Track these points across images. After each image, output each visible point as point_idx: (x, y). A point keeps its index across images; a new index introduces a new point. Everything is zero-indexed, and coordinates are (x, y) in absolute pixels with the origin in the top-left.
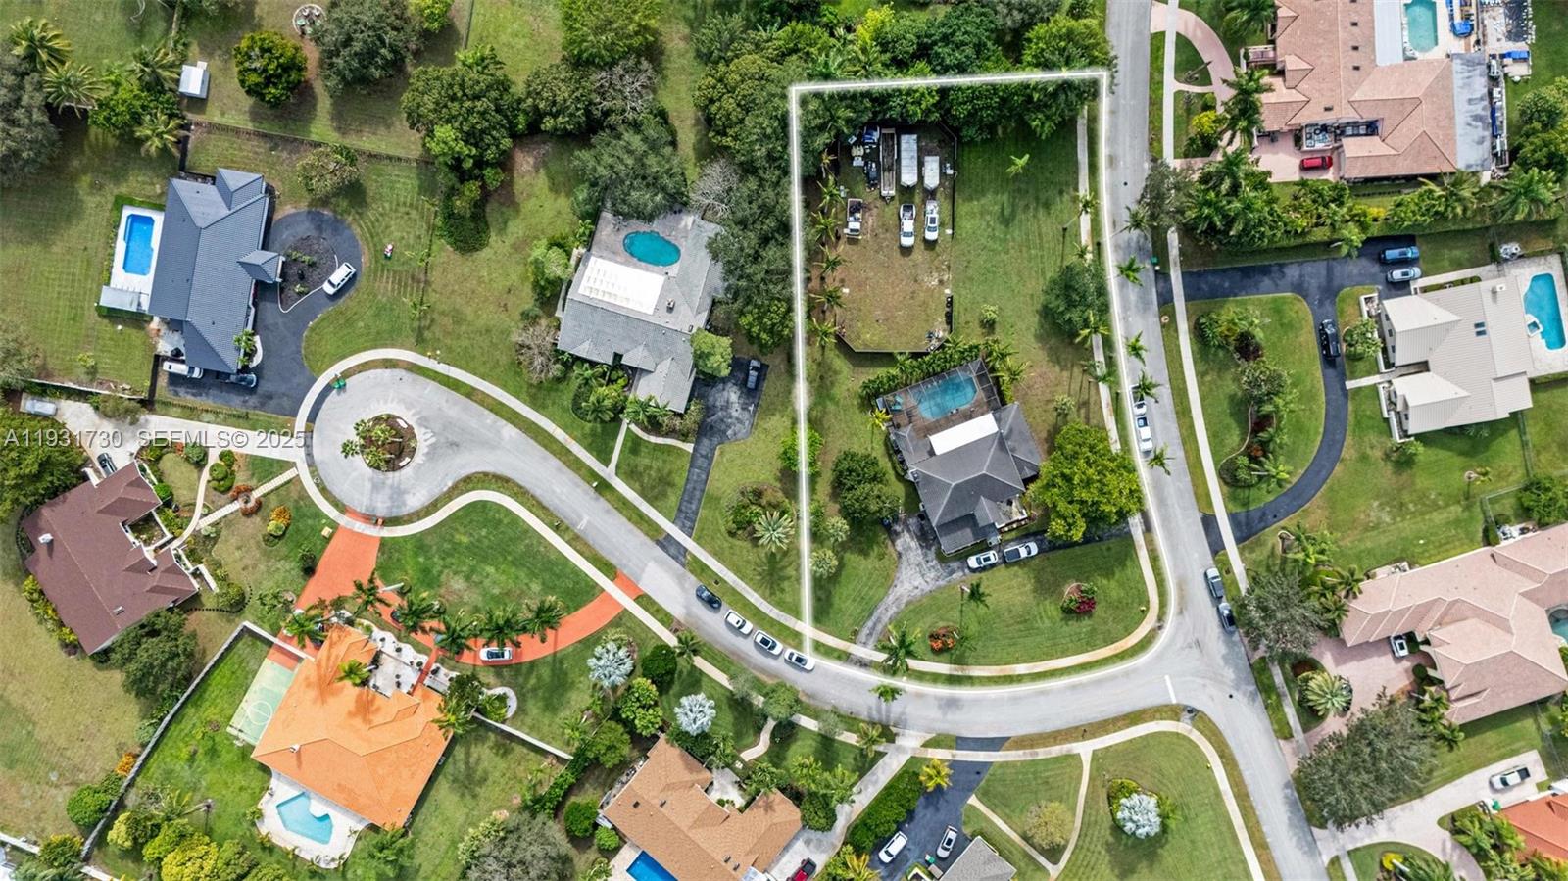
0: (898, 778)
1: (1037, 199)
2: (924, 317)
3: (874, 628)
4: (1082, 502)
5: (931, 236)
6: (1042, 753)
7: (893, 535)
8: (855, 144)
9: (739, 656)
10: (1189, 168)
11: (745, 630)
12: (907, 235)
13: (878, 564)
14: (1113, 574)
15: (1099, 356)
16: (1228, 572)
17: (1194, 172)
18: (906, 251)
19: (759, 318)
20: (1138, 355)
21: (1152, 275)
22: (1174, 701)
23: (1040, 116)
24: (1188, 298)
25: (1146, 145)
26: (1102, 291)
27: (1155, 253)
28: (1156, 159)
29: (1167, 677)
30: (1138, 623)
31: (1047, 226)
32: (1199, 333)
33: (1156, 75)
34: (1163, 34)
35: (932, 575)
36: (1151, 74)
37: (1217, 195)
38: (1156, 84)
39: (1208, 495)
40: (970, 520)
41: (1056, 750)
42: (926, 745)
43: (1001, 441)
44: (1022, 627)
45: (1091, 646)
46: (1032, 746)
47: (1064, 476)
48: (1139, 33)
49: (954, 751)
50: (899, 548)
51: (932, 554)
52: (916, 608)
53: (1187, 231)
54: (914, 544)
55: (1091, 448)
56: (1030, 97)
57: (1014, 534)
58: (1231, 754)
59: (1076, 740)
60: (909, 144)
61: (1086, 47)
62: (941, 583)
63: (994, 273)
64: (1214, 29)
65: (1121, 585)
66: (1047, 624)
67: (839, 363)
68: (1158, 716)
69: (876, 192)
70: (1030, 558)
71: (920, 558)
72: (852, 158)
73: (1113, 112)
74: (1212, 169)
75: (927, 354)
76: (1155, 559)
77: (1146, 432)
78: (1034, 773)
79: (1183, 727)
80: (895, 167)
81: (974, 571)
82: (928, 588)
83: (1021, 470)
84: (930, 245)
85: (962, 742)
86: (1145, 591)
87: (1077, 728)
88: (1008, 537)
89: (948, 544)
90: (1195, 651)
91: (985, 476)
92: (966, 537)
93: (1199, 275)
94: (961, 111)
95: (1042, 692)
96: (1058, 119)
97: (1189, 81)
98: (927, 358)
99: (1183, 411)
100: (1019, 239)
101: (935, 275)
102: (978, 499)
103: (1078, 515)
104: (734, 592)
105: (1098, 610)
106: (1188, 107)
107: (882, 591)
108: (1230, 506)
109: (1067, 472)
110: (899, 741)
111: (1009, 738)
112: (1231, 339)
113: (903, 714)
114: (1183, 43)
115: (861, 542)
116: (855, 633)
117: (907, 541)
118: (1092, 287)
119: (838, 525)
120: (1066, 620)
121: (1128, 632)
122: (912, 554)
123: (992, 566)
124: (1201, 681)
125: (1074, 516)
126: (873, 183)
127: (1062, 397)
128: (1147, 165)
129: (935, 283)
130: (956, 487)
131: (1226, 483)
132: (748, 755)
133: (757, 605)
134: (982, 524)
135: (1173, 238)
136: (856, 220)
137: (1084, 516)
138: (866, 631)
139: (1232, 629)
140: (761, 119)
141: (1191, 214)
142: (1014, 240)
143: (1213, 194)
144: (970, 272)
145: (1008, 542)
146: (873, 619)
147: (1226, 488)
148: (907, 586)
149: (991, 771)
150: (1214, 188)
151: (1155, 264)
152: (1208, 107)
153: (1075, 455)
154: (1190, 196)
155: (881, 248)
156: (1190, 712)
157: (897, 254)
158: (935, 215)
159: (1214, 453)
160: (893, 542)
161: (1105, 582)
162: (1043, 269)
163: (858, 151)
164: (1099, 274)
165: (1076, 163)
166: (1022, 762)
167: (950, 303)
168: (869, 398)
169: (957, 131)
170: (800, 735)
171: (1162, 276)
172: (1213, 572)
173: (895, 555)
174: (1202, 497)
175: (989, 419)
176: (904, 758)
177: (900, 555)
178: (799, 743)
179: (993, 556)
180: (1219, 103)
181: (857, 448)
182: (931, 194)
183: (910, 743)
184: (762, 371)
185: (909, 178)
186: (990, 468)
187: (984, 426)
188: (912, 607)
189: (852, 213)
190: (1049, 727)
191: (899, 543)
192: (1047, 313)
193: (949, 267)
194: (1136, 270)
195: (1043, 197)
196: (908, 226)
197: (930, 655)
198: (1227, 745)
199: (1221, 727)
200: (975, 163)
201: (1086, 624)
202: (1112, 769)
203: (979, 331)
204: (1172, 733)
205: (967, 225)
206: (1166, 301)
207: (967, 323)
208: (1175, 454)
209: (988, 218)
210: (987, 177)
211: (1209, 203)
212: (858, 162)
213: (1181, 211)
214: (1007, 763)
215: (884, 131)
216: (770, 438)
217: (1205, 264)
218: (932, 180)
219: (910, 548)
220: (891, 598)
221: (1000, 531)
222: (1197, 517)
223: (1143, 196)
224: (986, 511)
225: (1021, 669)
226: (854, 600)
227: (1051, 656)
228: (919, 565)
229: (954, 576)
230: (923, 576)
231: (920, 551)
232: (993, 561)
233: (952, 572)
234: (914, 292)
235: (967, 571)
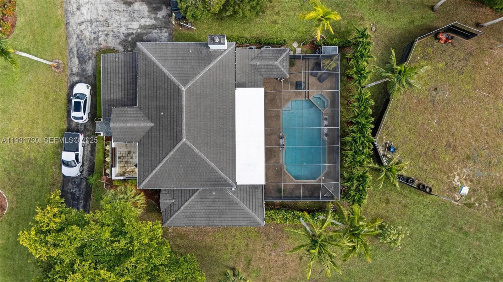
2: (418, 150)
35: (87, 34)
40: (130, 98)
43: (221, 182)
47: (129, 254)
50: (137, 5)
51: (113, 43)
54: (135, 25)
57: (98, 154)
62: (73, 41)
63: (438, 259)
70: (59, 162)
71: (114, 26)
75: (374, 132)
81: (72, 87)
82: (73, 21)
83: (172, 193)
91: (179, 138)
92: (111, 89)
98: (369, 129)
102: (151, 119)
103: (54, 253)
117: (141, 18)
122: (123, 18)
123: (69, 112)
130: (177, 92)
144: (451, 230)
167: (422, 188)
175: (258, 178)
177: (129, 3)
179: (79, 116)
187: (250, 169)
191: (143, 8)
207: (387, 201)
219: (132, 20)
224: (134, 123)
228: (107, 22)
229: (76, 61)
230: (91, 22)
231: (123, 30)
232: (74, 114)
233: (82, 60)
234: (455, 149)
235: (76, 79)
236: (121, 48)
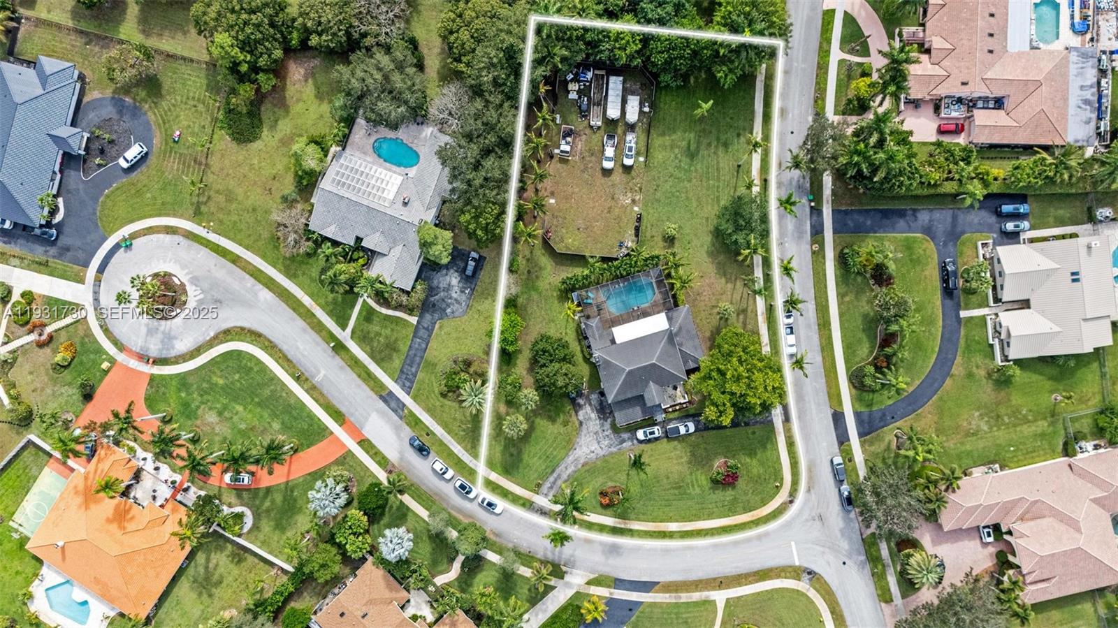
0: (563, 609)
1: (718, 139)
2: (617, 228)
3: (554, 483)
4: (732, 394)
5: (628, 162)
6: (685, 597)
7: (577, 407)
8: (572, 80)
9: (441, 497)
10: (845, 123)
11: (448, 476)
12: (609, 159)
13: (562, 430)
14: (756, 454)
15: (758, 273)
16: (850, 460)
17: (848, 125)
18: (607, 173)
19: (476, 217)
20: (789, 275)
21: (808, 210)
22: (797, 564)
23: (725, 68)
24: (836, 231)
25: (812, 102)
26: (764, 219)
27: (812, 192)
28: (819, 114)
29: (793, 543)
30: (772, 497)
31: (725, 162)
32: (842, 260)
33: (825, 45)
34: (833, 11)
35: (607, 442)
36: (821, 43)
37: (866, 146)
38: (824, 52)
39: (839, 395)
40: (640, 399)
41: (696, 596)
42: (589, 583)
43: (671, 337)
44: (676, 492)
45: (732, 511)
46: (677, 591)
47: (719, 371)
48: (813, 9)
49: (612, 590)
50: (581, 418)
51: (607, 425)
52: (590, 469)
53: (839, 175)
54: (593, 415)
55: (744, 349)
56: (718, 52)
57: (676, 414)
58: (841, 611)
59: (714, 589)
60: (615, 84)
61: (768, 14)
62: (613, 449)
63: (678, 197)
64: (876, 10)
65: (762, 464)
66: (698, 490)
67: (545, 261)
68: (783, 574)
69: (586, 122)
70: (688, 435)
71: (598, 428)
72: (569, 92)
73: (786, 72)
74: (864, 124)
75: (616, 259)
76: (791, 444)
77: (792, 339)
78: (676, 614)
79: (802, 585)
80: (603, 102)
81: (641, 442)
82: (601, 453)
83: (685, 363)
84: (627, 169)
85: (619, 583)
86: (781, 469)
87: (715, 579)
88: (671, 416)
89: (621, 418)
90: (818, 523)
91: (654, 364)
92: (636, 414)
93: (846, 213)
94: (659, 59)
95: (690, 548)
96: (739, 73)
97: (852, 51)
98: (616, 263)
99: (824, 324)
100: (700, 171)
101: (629, 195)
102: (647, 385)
103: (728, 404)
104: (441, 443)
105: (741, 483)
106: (848, 73)
107: (563, 452)
108: (857, 406)
109: (722, 367)
110: (567, 578)
111: (658, 583)
112: (868, 268)
113: (572, 556)
114: (849, 20)
115: (550, 411)
116: (539, 486)
117: (588, 413)
118: (756, 215)
119: (530, 395)
120: (713, 489)
121: (764, 503)
122: (591, 424)
123: (657, 439)
124: (821, 549)
125: (724, 405)
126: (584, 114)
127: (724, 305)
128: (810, 119)
129: (629, 201)
130: (630, 372)
131: (855, 387)
132: (440, 580)
133: (460, 455)
134: (649, 404)
135: (828, 180)
136: (567, 143)
137: (733, 405)
138: (548, 484)
139: (850, 508)
140: (489, 50)
141: (843, 160)
142: (696, 170)
143: (862, 145)
144: (658, 195)
145: (671, 420)
146: (555, 475)
147: (854, 391)
148: (585, 449)
149: (641, 609)
150: (864, 140)
151: (811, 201)
152: (865, 74)
153: (730, 354)
154: (844, 146)
155: (586, 168)
156: (809, 573)
157: (599, 174)
158: (633, 145)
159: (847, 361)
160: (576, 412)
161: (748, 460)
162: (718, 197)
163: (573, 87)
164: (764, 205)
165: (753, 112)
166: (668, 604)
167: (639, 219)
168: (567, 291)
169: (656, 76)
170: (486, 567)
171: (816, 211)
172: (838, 460)
173: (577, 423)
174: (835, 397)
175: (662, 316)
176: (570, 593)
177: (581, 423)
178: (484, 573)
179: (657, 431)
180: (874, 70)
181: (553, 332)
182: (631, 127)
183: (576, 580)
184: (480, 262)
185: (613, 112)
186: (659, 359)
187: (658, 323)
188: (587, 468)
189: (564, 138)
190: (693, 576)
191: (581, 413)
192: (718, 233)
193: (641, 189)
194: (793, 204)
195: (723, 137)
196: (610, 152)
197: (599, 509)
198: (837, 603)
199: (834, 589)
200: (669, 105)
201: (729, 494)
202: (741, 616)
203: (661, 244)
204: (794, 590)
205: (658, 156)
206: (817, 232)
207: (652, 237)
208: (814, 358)
209: (677, 151)
210: (679, 118)
211: (858, 153)
212: (573, 96)
213: (835, 158)
214: (655, 603)
215: (597, 72)
216: (482, 318)
217: (852, 204)
218: (632, 115)
219: (590, 418)
220: (571, 458)
221: (665, 411)
222: (829, 413)
223: (805, 143)
224: (653, 394)
225: (673, 527)
226: (540, 458)
227: (698, 518)
228: (596, 433)
229: (624, 445)
230: (599, 442)
231: (598, 422)
232: (657, 435)
233: (623, 441)
234: (610, 208)
235: (635, 441)
236: (609, 420)
